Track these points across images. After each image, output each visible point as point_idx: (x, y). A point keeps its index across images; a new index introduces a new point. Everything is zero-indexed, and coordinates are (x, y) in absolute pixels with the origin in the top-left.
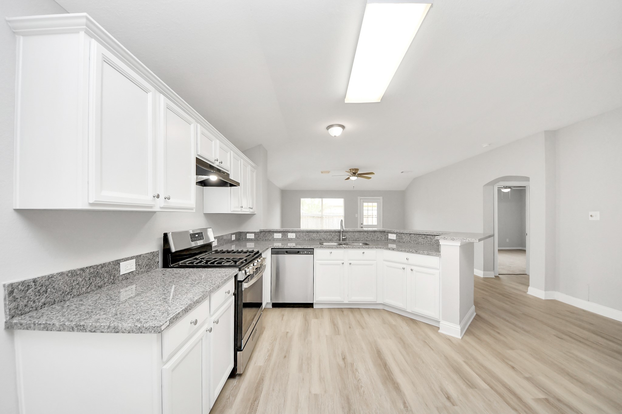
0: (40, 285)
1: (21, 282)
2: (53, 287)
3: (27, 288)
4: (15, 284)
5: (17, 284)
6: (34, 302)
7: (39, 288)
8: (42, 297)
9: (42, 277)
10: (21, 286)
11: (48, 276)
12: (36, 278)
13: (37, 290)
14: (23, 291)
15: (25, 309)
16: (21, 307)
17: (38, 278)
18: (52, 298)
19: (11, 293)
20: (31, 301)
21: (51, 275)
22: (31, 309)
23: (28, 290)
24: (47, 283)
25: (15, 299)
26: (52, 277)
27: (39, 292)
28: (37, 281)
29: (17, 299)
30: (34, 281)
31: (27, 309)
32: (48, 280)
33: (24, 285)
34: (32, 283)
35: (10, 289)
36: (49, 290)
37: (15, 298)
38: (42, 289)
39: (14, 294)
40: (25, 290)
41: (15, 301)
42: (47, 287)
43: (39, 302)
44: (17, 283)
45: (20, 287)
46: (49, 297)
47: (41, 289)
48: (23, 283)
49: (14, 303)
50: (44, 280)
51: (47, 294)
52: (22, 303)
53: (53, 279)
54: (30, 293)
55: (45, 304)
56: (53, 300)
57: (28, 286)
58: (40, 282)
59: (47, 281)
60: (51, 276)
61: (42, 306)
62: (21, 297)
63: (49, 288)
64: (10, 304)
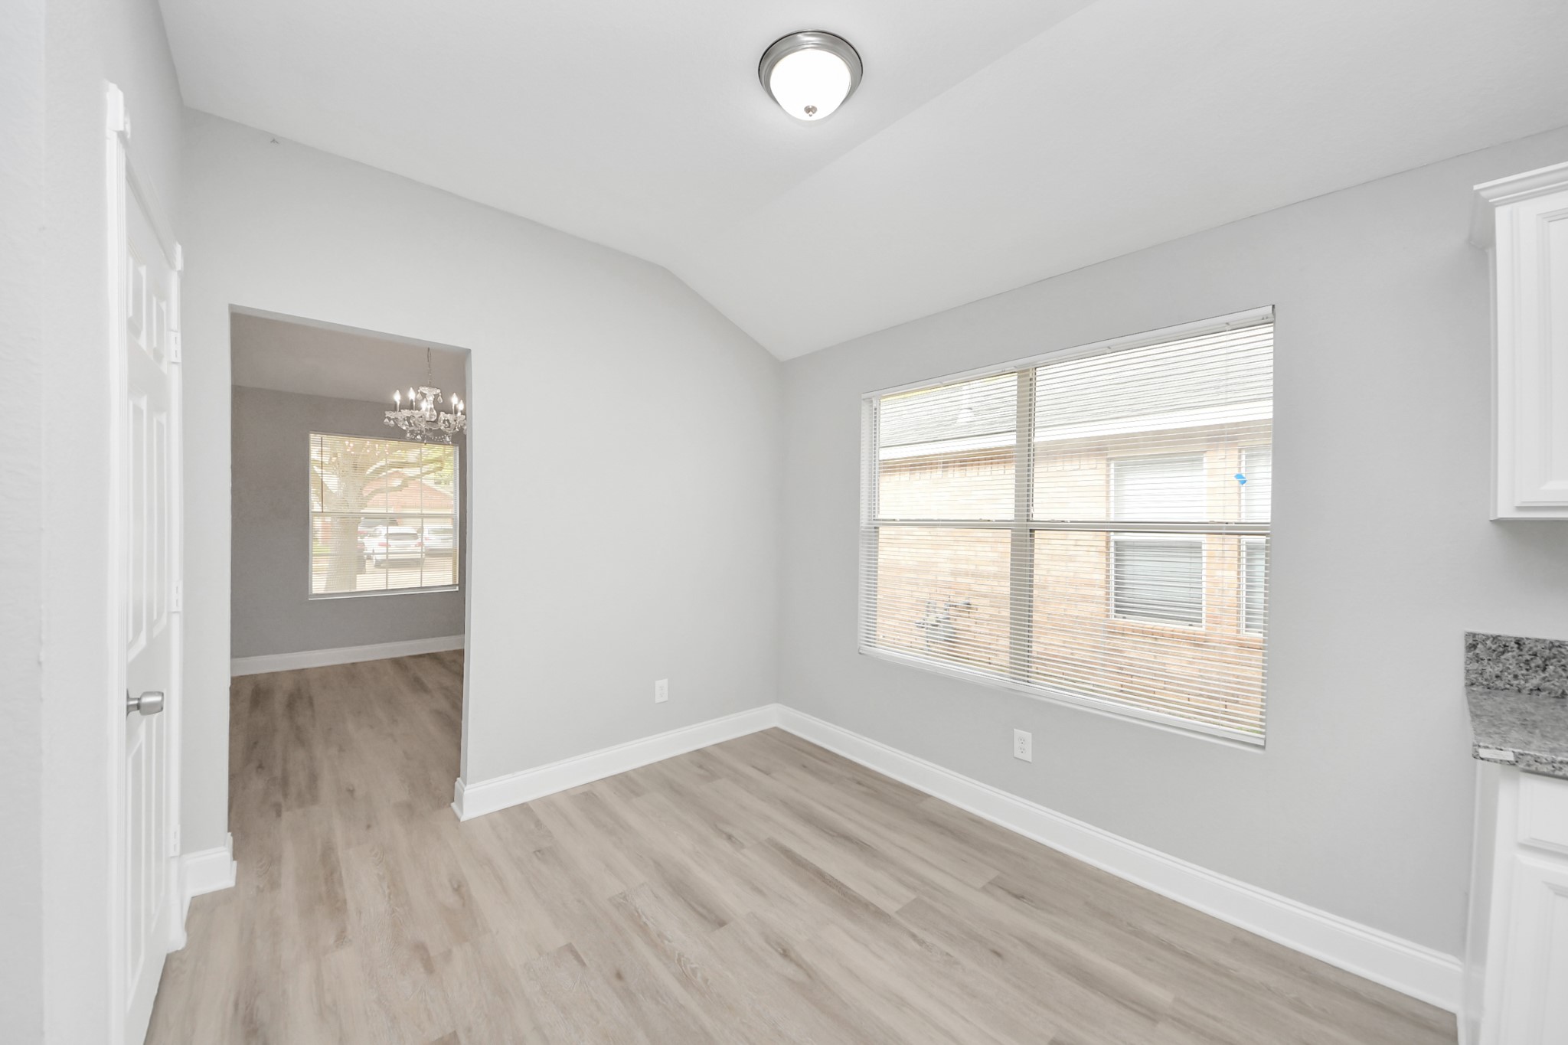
0: (1531, 653)
1: (1492, 636)
2: (1562, 666)
3: (1501, 649)
4: (1480, 636)
5: (1484, 638)
6: (1516, 677)
7: (1529, 658)
8: (1533, 674)
9: (1537, 640)
10: (1492, 642)
11: (1551, 642)
12: (1523, 639)
13: (1524, 659)
14: (1494, 651)
15: (1497, 683)
16: (1488, 674)
17: (1527, 639)
18: (1557, 684)
19: (1472, 647)
20: (1509, 674)
21: (1558, 641)
22: (1508, 686)
23: (1503, 653)
24: (1547, 653)
25: (1478, 659)
26: (1559, 646)
27: (1528, 664)
28: (1524, 644)
29: (1482, 659)
30: (1519, 643)
31: (1500, 684)
32: (1550, 649)
33: (1496, 643)
34: (1513, 643)
35: (1471, 641)
36: (1551, 667)
37: (1477, 657)
38: (1534, 660)
39: (1477, 651)
40: (1498, 650)
41: (1478, 661)
42: (1546, 660)
43: (1526, 681)
44: (1483, 635)
45: (1488, 642)
46: (1549, 681)
47: (1532, 659)
48: (1495, 638)
49: (1477, 664)
50: (1540, 646)
51: (1547, 674)
52: (1491, 670)
53: (1563, 650)
54: (1508, 660)
55: (1539, 689)
56: (1560, 691)
57: (1505, 646)
58: (1531, 648)
59: (1548, 651)
60: (1557, 644)
61: (1531, 690)
62: (1489, 660)
63: (1552, 665)
64: (1468, 662)
